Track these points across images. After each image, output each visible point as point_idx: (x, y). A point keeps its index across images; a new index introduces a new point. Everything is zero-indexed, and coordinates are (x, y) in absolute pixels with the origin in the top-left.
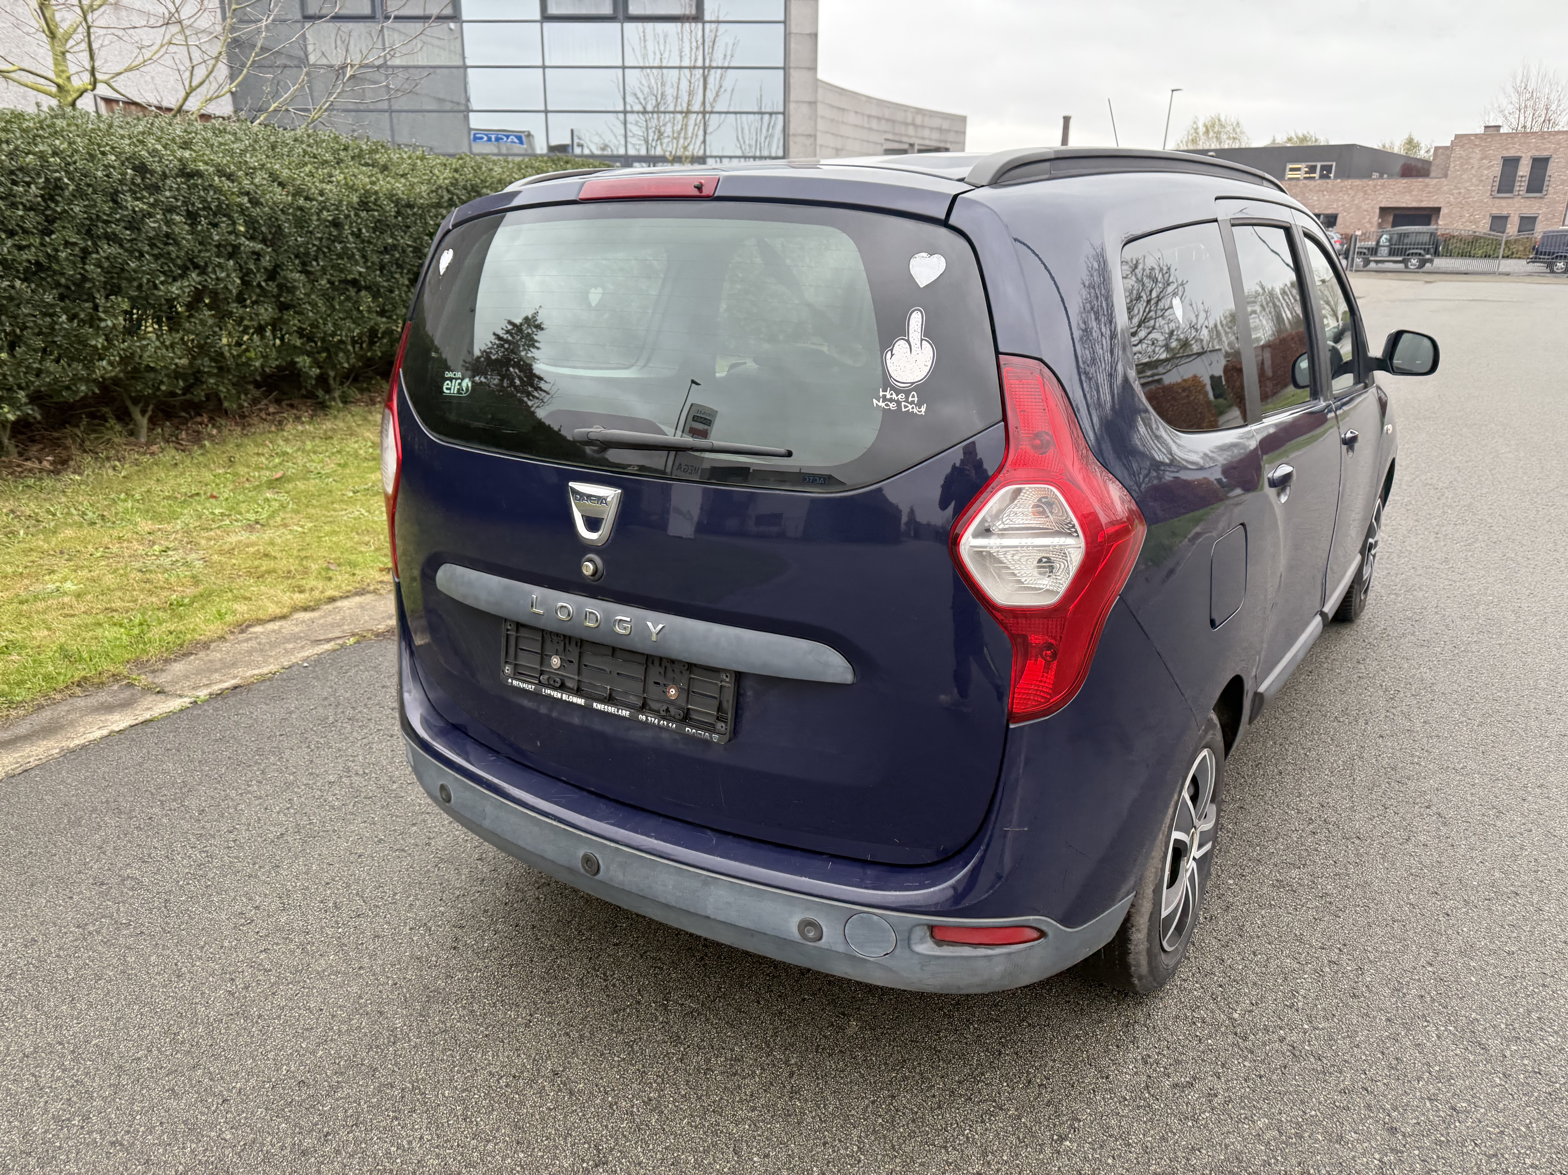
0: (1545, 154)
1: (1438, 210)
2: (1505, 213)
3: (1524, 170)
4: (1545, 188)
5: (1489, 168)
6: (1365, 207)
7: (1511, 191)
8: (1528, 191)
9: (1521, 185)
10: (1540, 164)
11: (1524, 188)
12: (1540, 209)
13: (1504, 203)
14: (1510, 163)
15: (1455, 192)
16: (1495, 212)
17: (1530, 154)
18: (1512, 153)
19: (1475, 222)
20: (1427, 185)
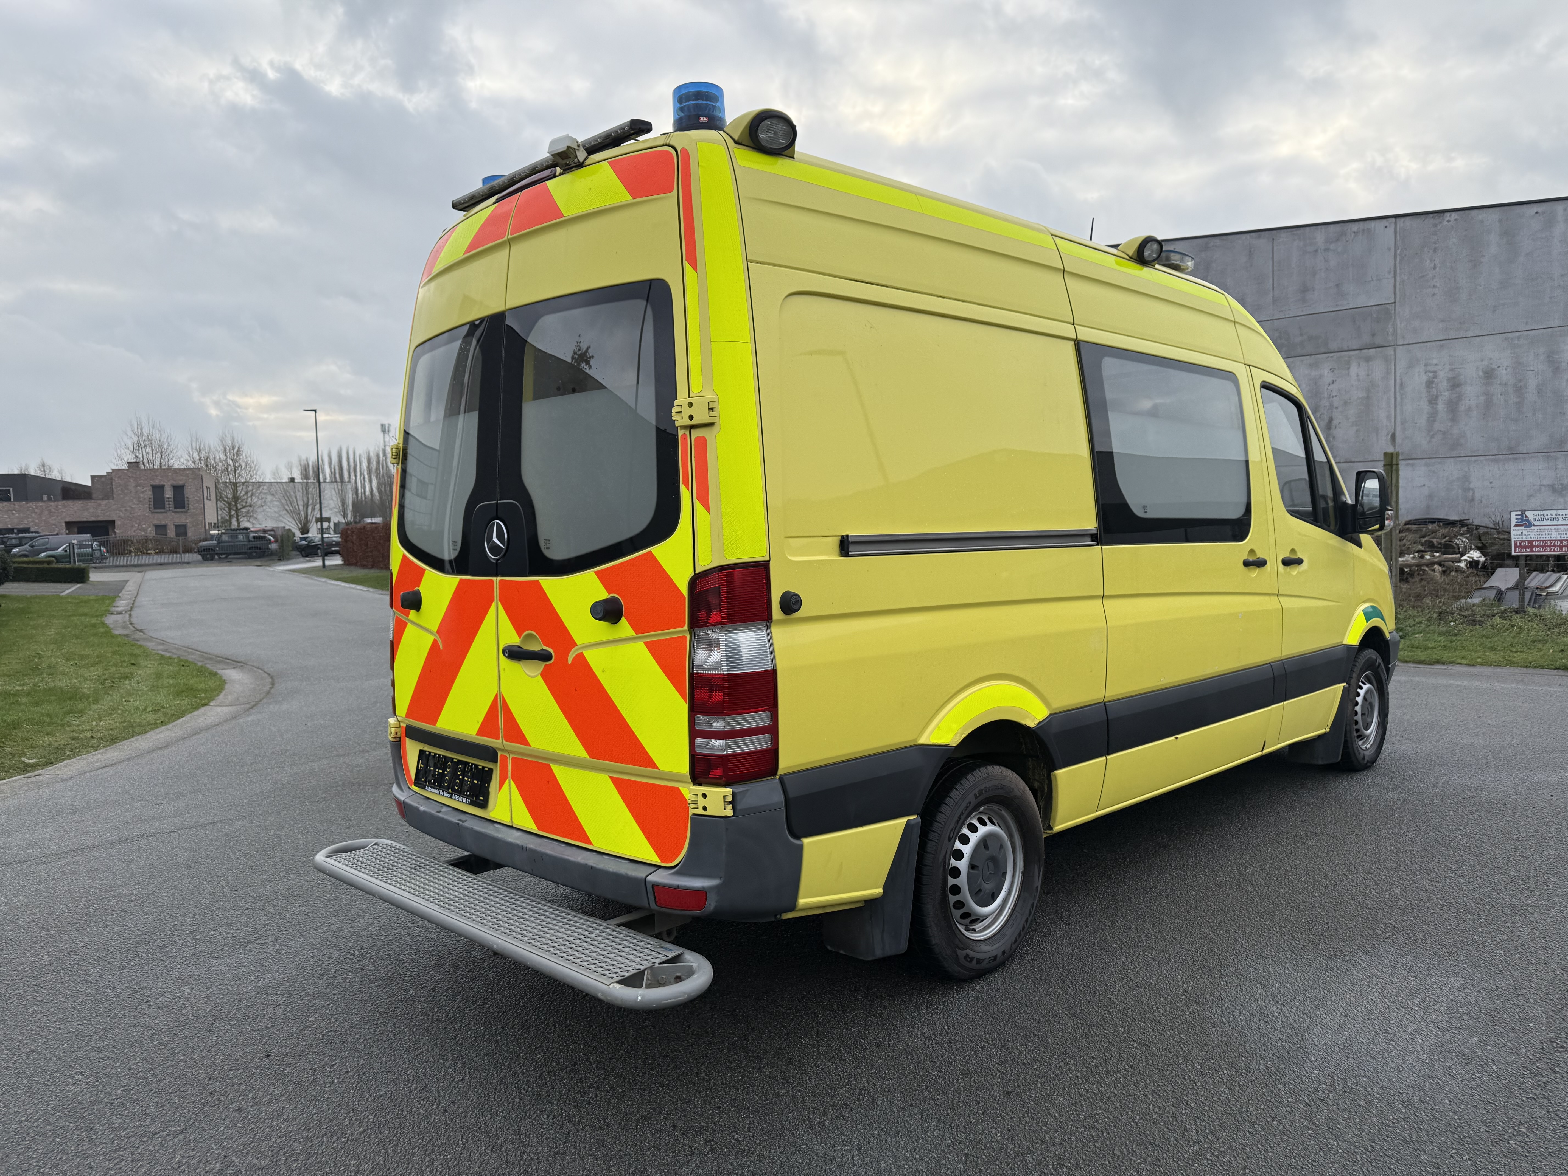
0: (181, 483)
1: (113, 522)
2: (163, 523)
3: (169, 493)
4: (186, 506)
5: (143, 492)
6: (54, 522)
7: (164, 508)
8: (175, 508)
9: (170, 504)
10: (179, 490)
11: (172, 506)
12: (186, 519)
13: (161, 516)
14: (158, 490)
15: (123, 509)
16: (156, 522)
17: (169, 483)
18: (157, 482)
19: (144, 530)
20: (100, 505)
